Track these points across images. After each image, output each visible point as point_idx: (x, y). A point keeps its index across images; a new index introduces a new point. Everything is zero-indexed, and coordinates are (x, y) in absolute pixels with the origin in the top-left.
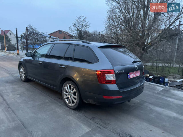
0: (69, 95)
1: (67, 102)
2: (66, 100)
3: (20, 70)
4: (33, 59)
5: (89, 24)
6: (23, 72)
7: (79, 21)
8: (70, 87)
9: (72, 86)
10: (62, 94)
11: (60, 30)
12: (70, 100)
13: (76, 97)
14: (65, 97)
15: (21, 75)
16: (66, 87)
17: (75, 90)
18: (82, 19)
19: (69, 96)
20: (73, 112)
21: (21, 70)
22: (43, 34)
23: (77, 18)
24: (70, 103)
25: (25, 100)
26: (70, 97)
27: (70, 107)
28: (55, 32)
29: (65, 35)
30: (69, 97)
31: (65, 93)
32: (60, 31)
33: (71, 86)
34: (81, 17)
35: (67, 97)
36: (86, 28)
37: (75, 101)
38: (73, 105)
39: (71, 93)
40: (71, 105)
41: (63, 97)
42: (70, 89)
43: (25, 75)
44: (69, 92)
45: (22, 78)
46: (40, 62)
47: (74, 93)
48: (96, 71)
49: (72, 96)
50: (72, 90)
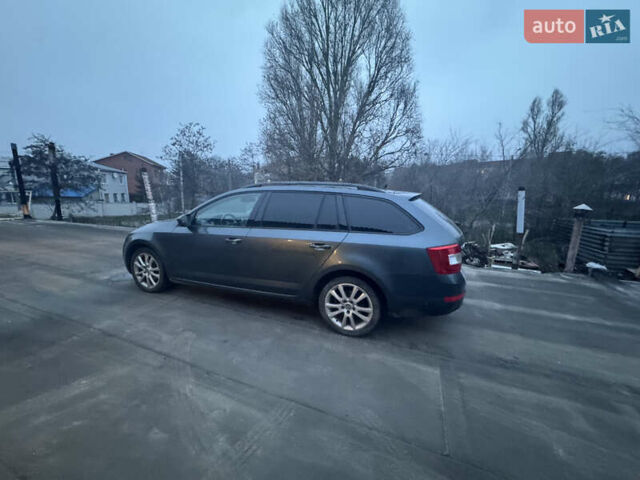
0: (343, 307)
1: (339, 324)
2: (334, 320)
3: (136, 263)
4: (190, 232)
5: (212, 143)
6: (150, 268)
7: (187, 135)
8: (348, 290)
10: (321, 309)
11: (125, 153)
12: (348, 318)
14: (330, 314)
15: (139, 278)
16: (333, 293)
17: (363, 296)
18: (195, 129)
19: (345, 311)
20: (365, 343)
21: (139, 262)
22: (86, 160)
24: (348, 322)
25: (225, 341)
26: (348, 312)
27: (348, 334)
28: (114, 157)
30: (342, 314)
31: (328, 304)
32: (126, 155)
33: (352, 288)
34: (191, 124)
35: (336, 313)
36: (205, 149)
37: (367, 319)
38: (358, 327)
39: (352, 302)
40: (351, 329)
41: (323, 314)
42: (348, 295)
43: (158, 276)
44: (345, 301)
45: (144, 284)
46: (232, 238)
47: (364, 303)
48: (427, 249)
49: (354, 309)
50: (356, 297)
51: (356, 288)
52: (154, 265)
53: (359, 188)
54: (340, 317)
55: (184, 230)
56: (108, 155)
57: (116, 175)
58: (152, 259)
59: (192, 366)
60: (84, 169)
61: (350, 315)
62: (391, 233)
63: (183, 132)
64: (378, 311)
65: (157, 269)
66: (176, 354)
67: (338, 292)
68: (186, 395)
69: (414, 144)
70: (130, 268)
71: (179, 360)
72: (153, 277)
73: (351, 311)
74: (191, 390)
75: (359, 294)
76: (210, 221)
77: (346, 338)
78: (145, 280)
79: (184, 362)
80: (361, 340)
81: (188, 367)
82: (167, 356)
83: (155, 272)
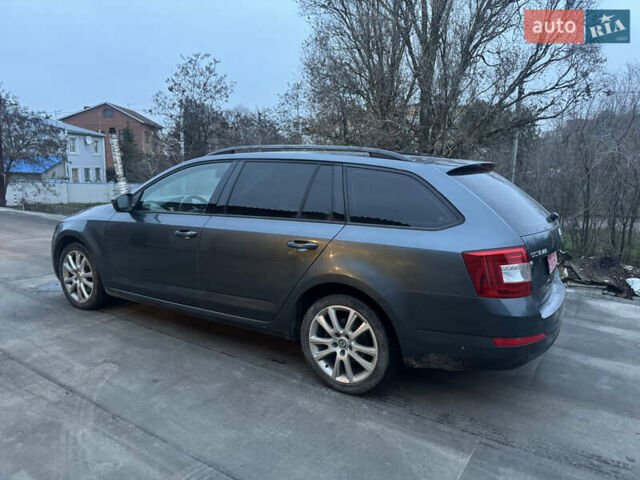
0: (335, 345)
1: (329, 371)
2: (322, 364)
3: (66, 265)
4: (133, 221)
5: (228, 85)
6: (82, 273)
7: (191, 74)
8: (342, 316)
9: (352, 312)
10: (303, 344)
11: (105, 104)
12: (342, 363)
13: (373, 351)
14: (316, 353)
15: (69, 287)
16: (321, 320)
17: (364, 326)
18: (203, 64)
19: (338, 350)
20: (364, 405)
21: (71, 264)
22: (47, 118)
23: (182, 62)
24: (342, 371)
25: (155, 381)
26: (343, 352)
27: (342, 389)
28: (88, 111)
29: (128, 123)
30: (335, 354)
31: (313, 338)
32: (105, 108)
33: (347, 313)
34: (197, 56)
35: (325, 352)
36: (218, 96)
37: (369, 366)
38: (357, 379)
39: (347, 337)
40: (347, 381)
41: (306, 353)
42: (343, 325)
43: (91, 284)
44: (338, 335)
45: (74, 296)
46: (185, 230)
47: (365, 339)
48: (464, 254)
49: (351, 347)
50: (354, 328)
51: (353, 314)
52: (87, 269)
53: (372, 155)
54: (331, 359)
55: (126, 217)
56: (82, 109)
57: (89, 140)
58: (85, 259)
59: (98, 405)
60: (44, 132)
61: (344, 358)
62: (406, 226)
63: (185, 71)
64: (385, 354)
65: (90, 274)
66: (83, 390)
67: (328, 319)
68: (75, 439)
69: (585, 75)
70: (58, 271)
71: (83, 397)
72: (86, 286)
73: (347, 352)
74: (84, 435)
75: (358, 322)
76: (166, 206)
77: (338, 394)
78: (75, 290)
79: (90, 400)
80: (360, 401)
81: (93, 406)
82: (70, 390)
83: (89, 279)
